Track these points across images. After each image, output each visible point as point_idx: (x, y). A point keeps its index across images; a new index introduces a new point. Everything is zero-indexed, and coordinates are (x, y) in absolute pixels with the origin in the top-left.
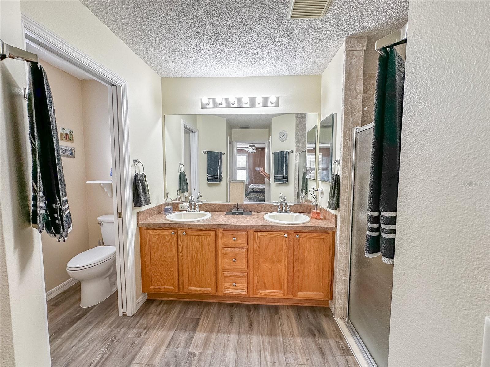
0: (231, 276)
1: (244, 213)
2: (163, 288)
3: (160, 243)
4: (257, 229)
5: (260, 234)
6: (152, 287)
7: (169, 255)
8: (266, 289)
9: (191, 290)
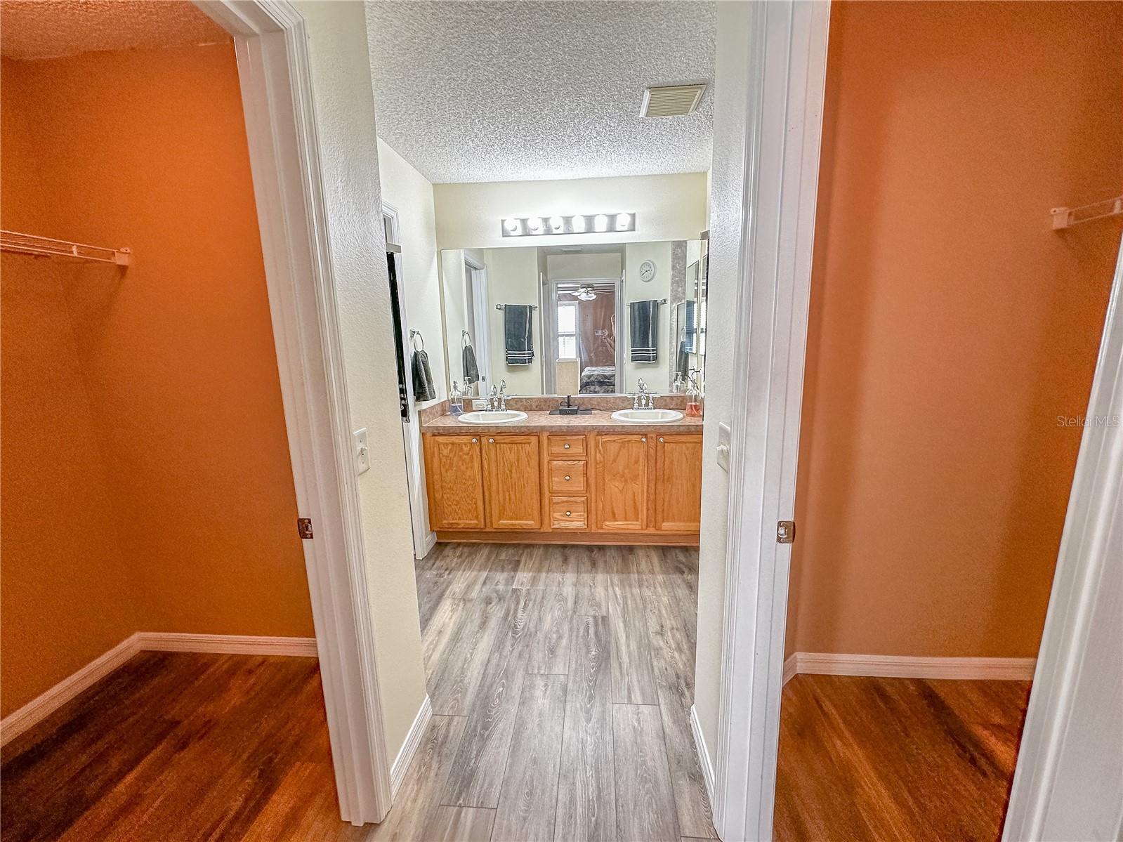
0: (563, 502)
1: (579, 412)
2: (464, 523)
3: (455, 455)
4: (601, 432)
5: (605, 438)
6: (445, 522)
7: (468, 473)
8: (615, 520)
9: (503, 524)
